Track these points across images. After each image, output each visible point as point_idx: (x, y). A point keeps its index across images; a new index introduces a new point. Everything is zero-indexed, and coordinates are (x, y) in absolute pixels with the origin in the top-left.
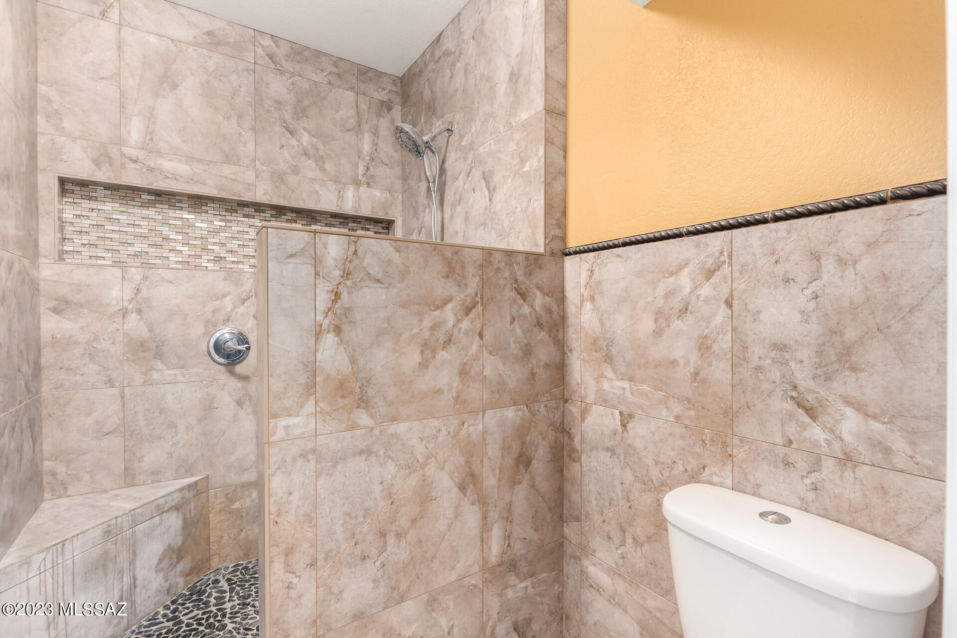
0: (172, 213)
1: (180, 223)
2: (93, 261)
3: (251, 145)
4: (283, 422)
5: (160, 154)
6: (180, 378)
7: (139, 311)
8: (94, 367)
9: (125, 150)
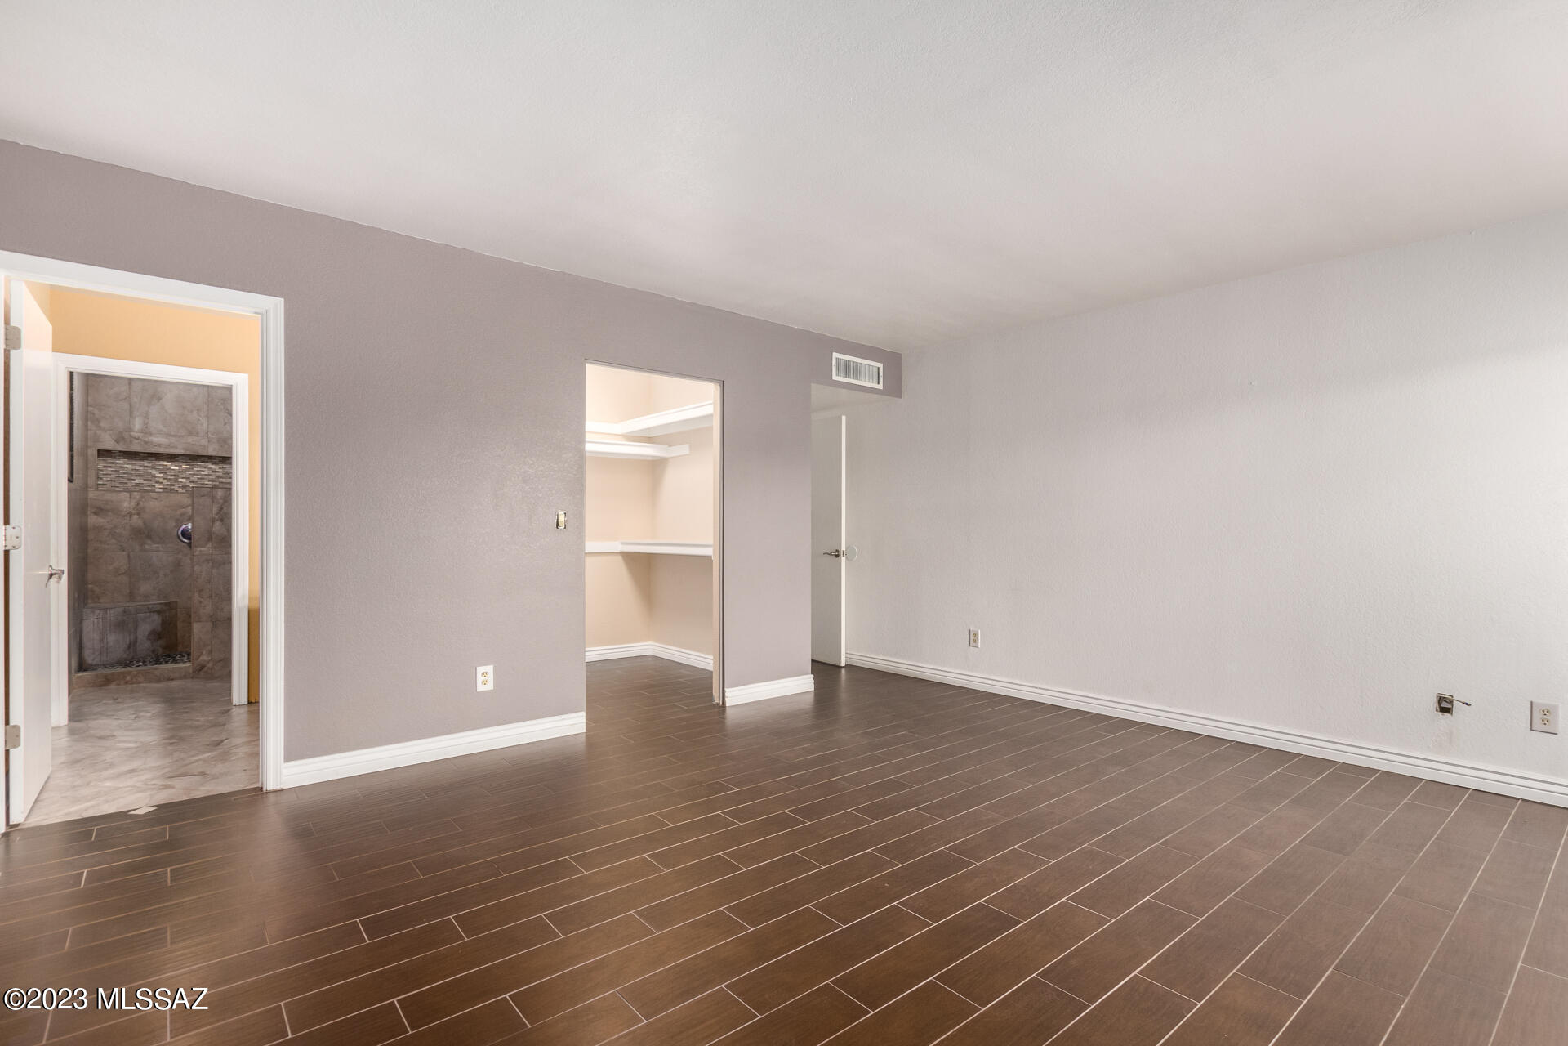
0: (157, 463)
1: (161, 467)
2: (113, 489)
3: (205, 425)
4: (199, 549)
5: (151, 434)
6: (161, 549)
7: (138, 514)
8: (114, 541)
9: (132, 434)
